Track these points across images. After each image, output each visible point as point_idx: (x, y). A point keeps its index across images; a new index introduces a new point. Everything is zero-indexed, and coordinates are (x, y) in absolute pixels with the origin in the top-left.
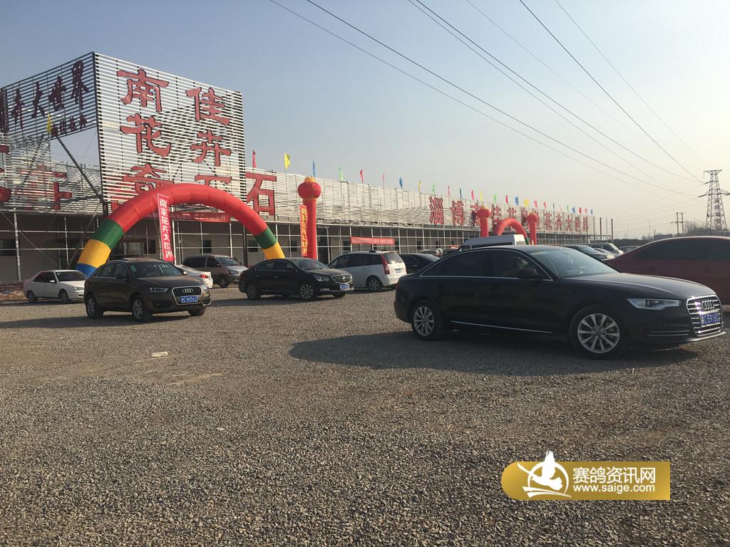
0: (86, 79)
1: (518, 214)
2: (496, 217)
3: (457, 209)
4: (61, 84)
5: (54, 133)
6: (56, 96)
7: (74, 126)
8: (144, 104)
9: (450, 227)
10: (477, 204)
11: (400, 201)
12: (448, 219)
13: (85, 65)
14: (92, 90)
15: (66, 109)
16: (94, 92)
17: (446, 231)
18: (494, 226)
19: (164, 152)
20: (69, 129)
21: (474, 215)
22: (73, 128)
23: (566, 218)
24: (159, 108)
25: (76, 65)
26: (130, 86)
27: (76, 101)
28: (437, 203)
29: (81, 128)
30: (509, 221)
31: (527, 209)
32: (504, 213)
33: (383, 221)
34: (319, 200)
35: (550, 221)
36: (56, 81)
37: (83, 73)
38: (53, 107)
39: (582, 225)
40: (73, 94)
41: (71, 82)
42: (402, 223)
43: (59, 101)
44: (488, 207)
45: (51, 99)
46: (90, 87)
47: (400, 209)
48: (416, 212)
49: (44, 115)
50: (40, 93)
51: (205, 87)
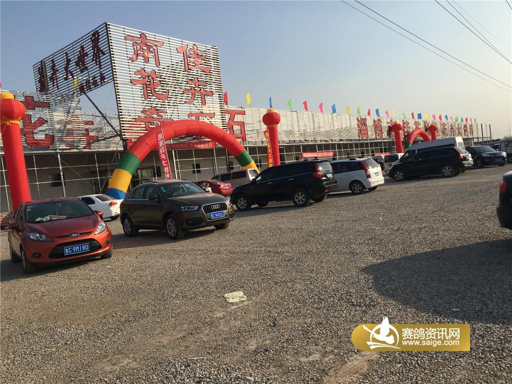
0: (102, 45)
1: (422, 126)
2: (406, 130)
3: (377, 125)
4: (83, 52)
5: (82, 90)
6: (81, 61)
7: (96, 83)
8: (147, 60)
9: (374, 139)
10: (391, 121)
11: (336, 123)
12: (371, 135)
13: (100, 34)
14: (108, 53)
15: (89, 70)
16: (109, 54)
17: (370, 143)
18: (405, 136)
19: (165, 96)
20: (92, 85)
21: (390, 129)
23: (457, 126)
24: (158, 64)
25: (94, 35)
26: (135, 47)
27: (96, 63)
28: (362, 122)
29: (101, 83)
30: (418, 131)
31: (428, 122)
32: (412, 126)
33: (320, 140)
34: (279, 126)
35: (445, 129)
36: (80, 49)
37: (100, 41)
38: (79, 70)
39: (469, 130)
40: (93, 57)
41: (91, 48)
42: (336, 139)
43: (84, 65)
44: (400, 122)
45: (77, 64)
46: (106, 50)
47: (336, 128)
48: (348, 130)
49: (73, 77)
50: (68, 61)
51: (191, 44)
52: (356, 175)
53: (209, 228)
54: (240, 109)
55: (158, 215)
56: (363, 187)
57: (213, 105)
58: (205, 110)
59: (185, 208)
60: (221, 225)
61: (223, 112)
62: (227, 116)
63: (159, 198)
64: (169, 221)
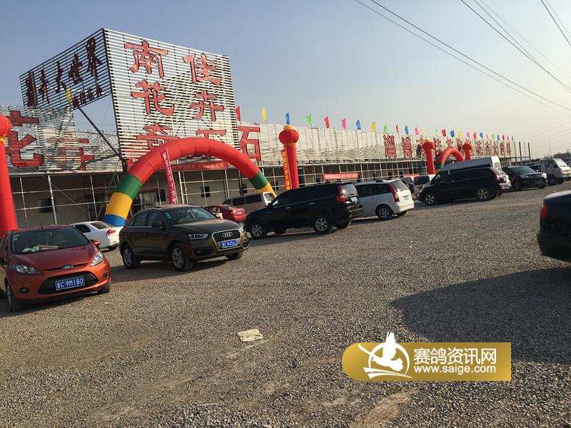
0: (99, 53)
1: (454, 145)
2: (437, 149)
3: (406, 144)
4: (77, 62)
5: (75, 104)
6: (75, 72)
7: (92, 96)
8: (149, 71)
9: (402, 159)
10: (421, 139)
11: (360, 140)
12: (400, 154)
13: (96, 41)
14: (105, 62)
15: (84, 82)
16: (106, 64)
17: (398, 163)
18: (437, 156)
19: (170, 111)
20: (88, 98)
23: (493, 145)
24: (162, 75)
25: (89, 42)
26: (136, 56)
27: (92, 73)
28: (390, 140)
29: (98, 97)
30: (451, 151)
31: (461, 140)
32: (444, 145)
33: (343, 159)
34: (297, 144)
35: (480, 148)
36: (73, 58)
37: (96, 49)
38: (72, 81)
39: (506, 149)
40: (89, 68)
41: (86, 57)
42: (361, 159)
43: (78, 75)
44: (432, 141)
45: (70, 74)
46: (103, 59)
47: (360, 147)
48: (374, 149)
49: (65, 89)
50: (60, 71)
51: (199, 53)
52: (384, 198)
53: (220, 258)
54: (255, 126)
55: (163, 245)
56: (392, 212)
57: (223, 121)
58: (215, 126)
59: (193, 237)
60: (234, 255)
61: (235, 128)
62: (240, 134)
63: (163, 225)
64: (175, 250)
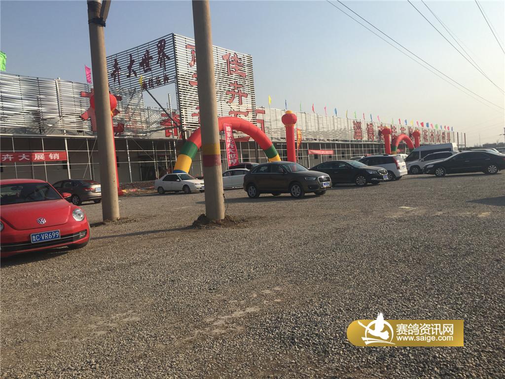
0: (168, 51)
1: (407, 132)
2: (393, 134)
3: (370, 130)
4: (148, 55)
5: (144, 87)
6: (146, 63)
7: (159, 82)
9: (366, 141)
10: (382, 125)
11: (336, 124)
12: (365, 138)
13: (166, 42)
14: (173, 58)
15: (153, 71)
17: (364, 144)
18: (393, 140)
20: (155, 84)
21: (380, 133)
22: (159, 83)
23: (436, 133)
25: (160, 42)
26: (193, 55)
27: (161, 65)
28: (358, 125)
29: (165, 83)
30: (403, 136)
31: (412, 128)
32: (399, 131)
33: (321, 139)
34: (295, 125)
35: (427, 135)
36: (145, 53)
37: (166, 47)
38: (143, 70)
39: (446, 137)
40: (158, 61)
41: (157, 53)
43: (148, 65)
44: (389, 127)
45: (141, 64)
46: (171, 56)
47: (336, 128)
48: (343, 131)
49: (136, 75)
50: (132, 62)
51: (232, 52)
54: (261, 109)
57: (247, 104)
58: (241, 109)
